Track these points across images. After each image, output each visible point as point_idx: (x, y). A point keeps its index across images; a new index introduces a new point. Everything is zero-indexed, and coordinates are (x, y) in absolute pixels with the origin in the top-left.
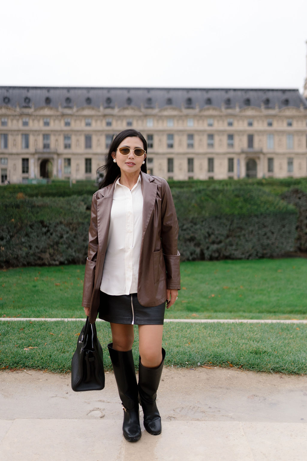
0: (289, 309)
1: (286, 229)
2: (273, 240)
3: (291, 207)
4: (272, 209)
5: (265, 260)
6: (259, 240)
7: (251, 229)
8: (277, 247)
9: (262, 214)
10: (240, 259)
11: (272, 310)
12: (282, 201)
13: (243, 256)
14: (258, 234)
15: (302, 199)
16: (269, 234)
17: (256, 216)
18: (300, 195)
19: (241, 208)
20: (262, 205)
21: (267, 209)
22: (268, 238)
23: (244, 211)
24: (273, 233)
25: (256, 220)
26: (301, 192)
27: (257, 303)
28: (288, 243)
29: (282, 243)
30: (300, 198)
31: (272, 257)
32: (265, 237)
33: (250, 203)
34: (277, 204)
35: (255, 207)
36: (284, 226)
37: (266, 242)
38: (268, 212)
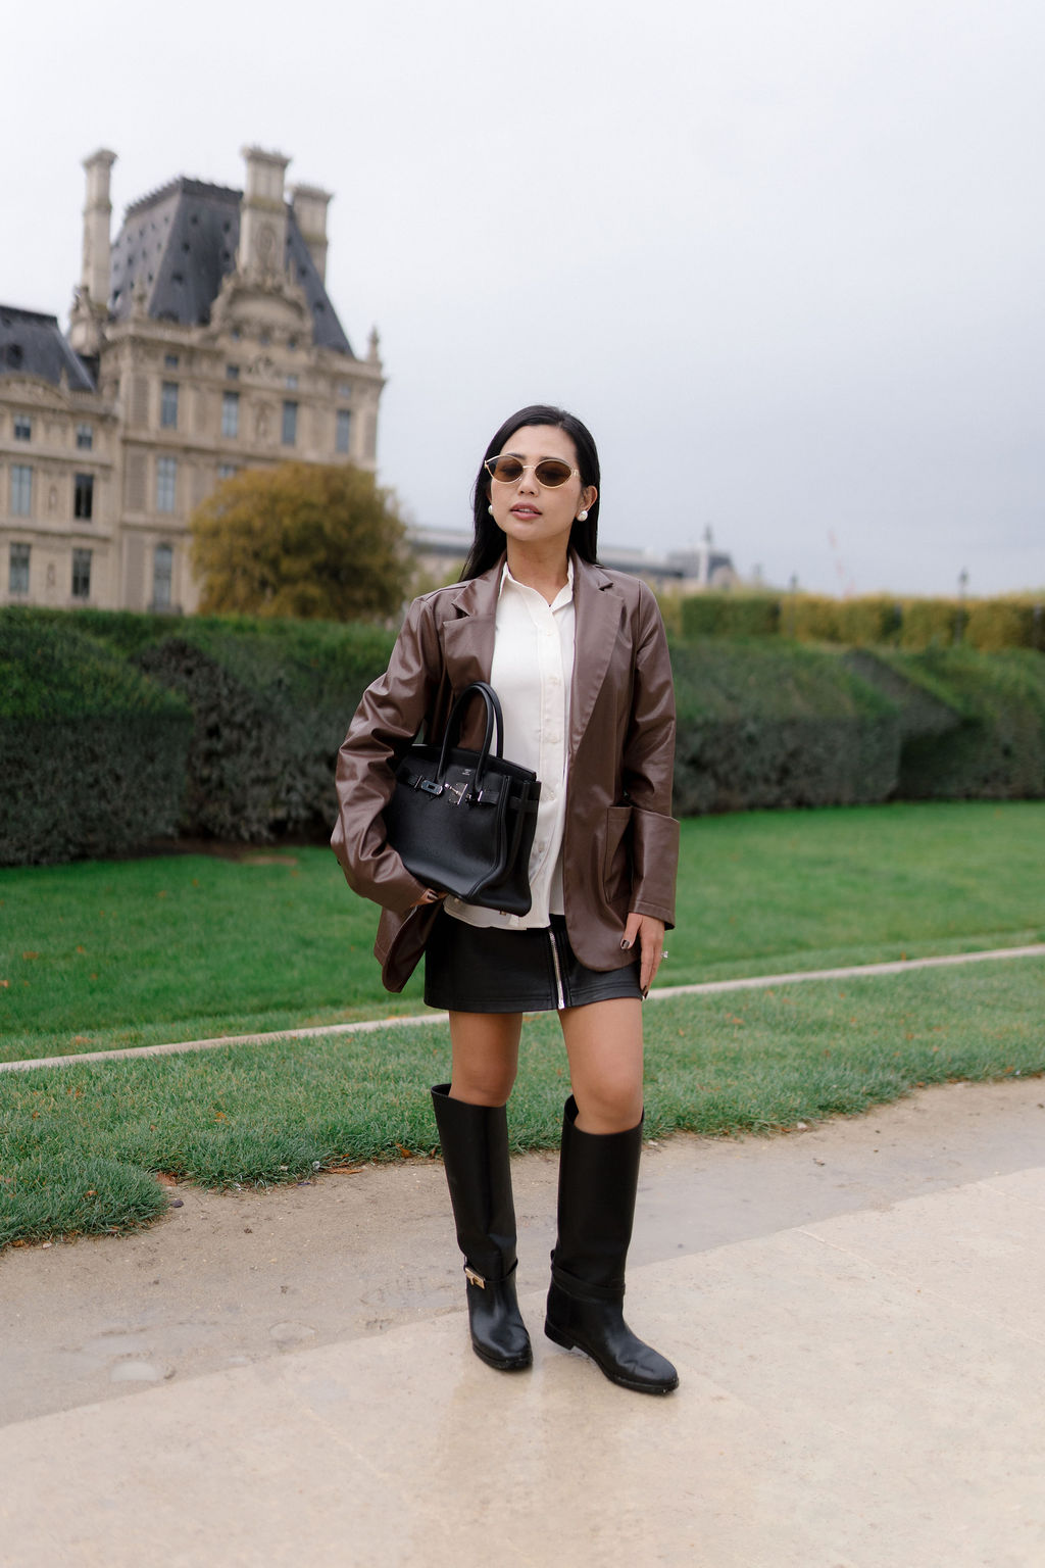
0: (255, 1001)
1: (158, 767)
2: (119, 803)
3: (174, 697)
4: (118, 702)
5: (91, 865)
6: (74, 803)
7: (50, 765)
8: (129, 824)
9: (88, 718)
10: (13, 864)
11: (209, 1009)
12: (146, 680)
13: (23, 855)
14: (75, 781)
15: (196, 673)
16: (107, 783)
17: (71, 724)
18: (190, 663)
19: (20, 695)
20: (88, 688)
21: (106, 701)
22: (103, 795)
23: (33, 705)
24: (118, 779)
25: (68, 735)
26: (196, 652)
27: (157, 992)
28: (160, 809)
29: (145, 812)
30: (189, 672)
31: (111, 855)
32: (94, 792)
33: (47, 682)
34: (134, 688)
35: (68, 695)
36: (151, 758)
37: (95, 807)
38: (107, 710)
